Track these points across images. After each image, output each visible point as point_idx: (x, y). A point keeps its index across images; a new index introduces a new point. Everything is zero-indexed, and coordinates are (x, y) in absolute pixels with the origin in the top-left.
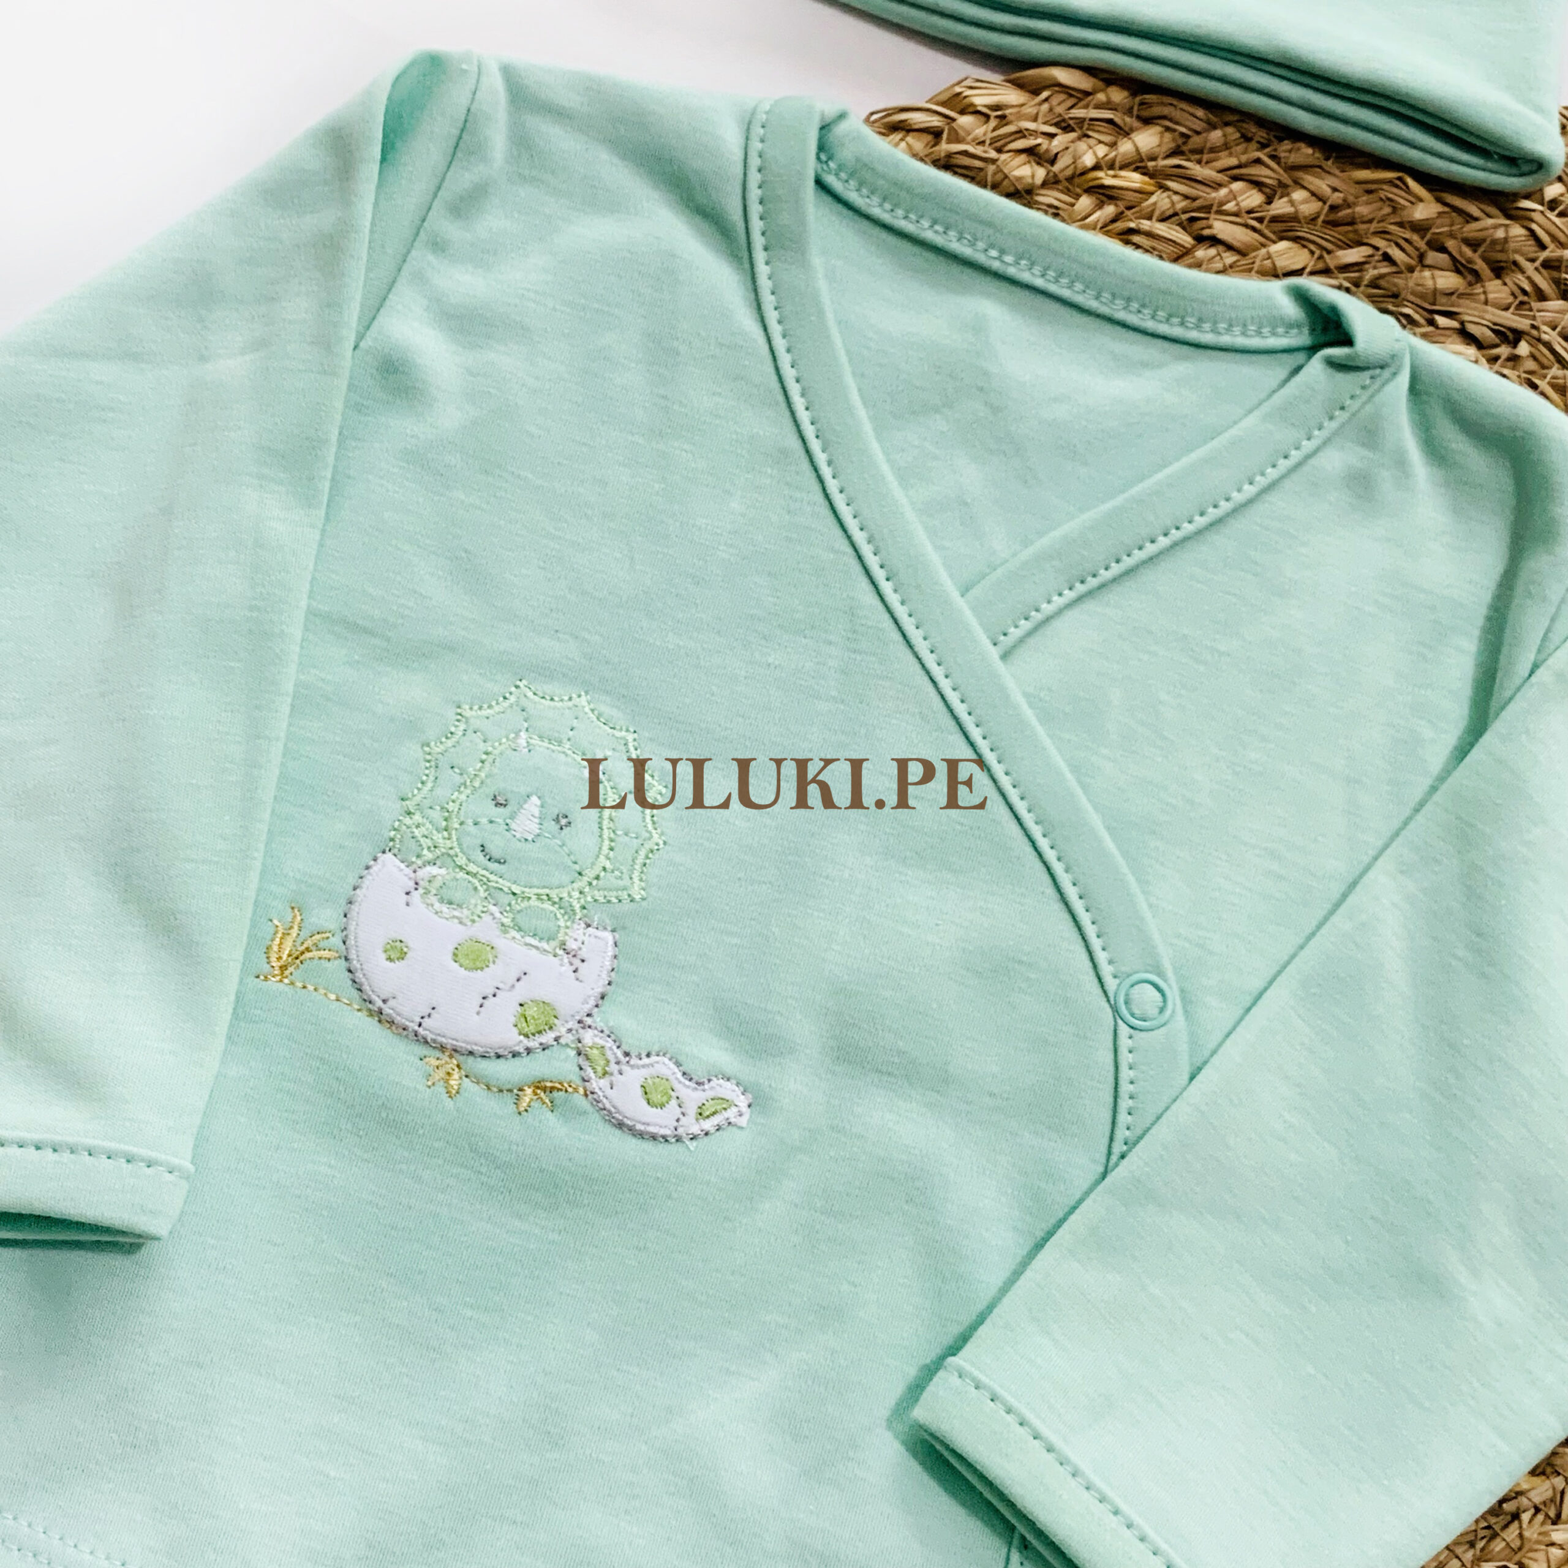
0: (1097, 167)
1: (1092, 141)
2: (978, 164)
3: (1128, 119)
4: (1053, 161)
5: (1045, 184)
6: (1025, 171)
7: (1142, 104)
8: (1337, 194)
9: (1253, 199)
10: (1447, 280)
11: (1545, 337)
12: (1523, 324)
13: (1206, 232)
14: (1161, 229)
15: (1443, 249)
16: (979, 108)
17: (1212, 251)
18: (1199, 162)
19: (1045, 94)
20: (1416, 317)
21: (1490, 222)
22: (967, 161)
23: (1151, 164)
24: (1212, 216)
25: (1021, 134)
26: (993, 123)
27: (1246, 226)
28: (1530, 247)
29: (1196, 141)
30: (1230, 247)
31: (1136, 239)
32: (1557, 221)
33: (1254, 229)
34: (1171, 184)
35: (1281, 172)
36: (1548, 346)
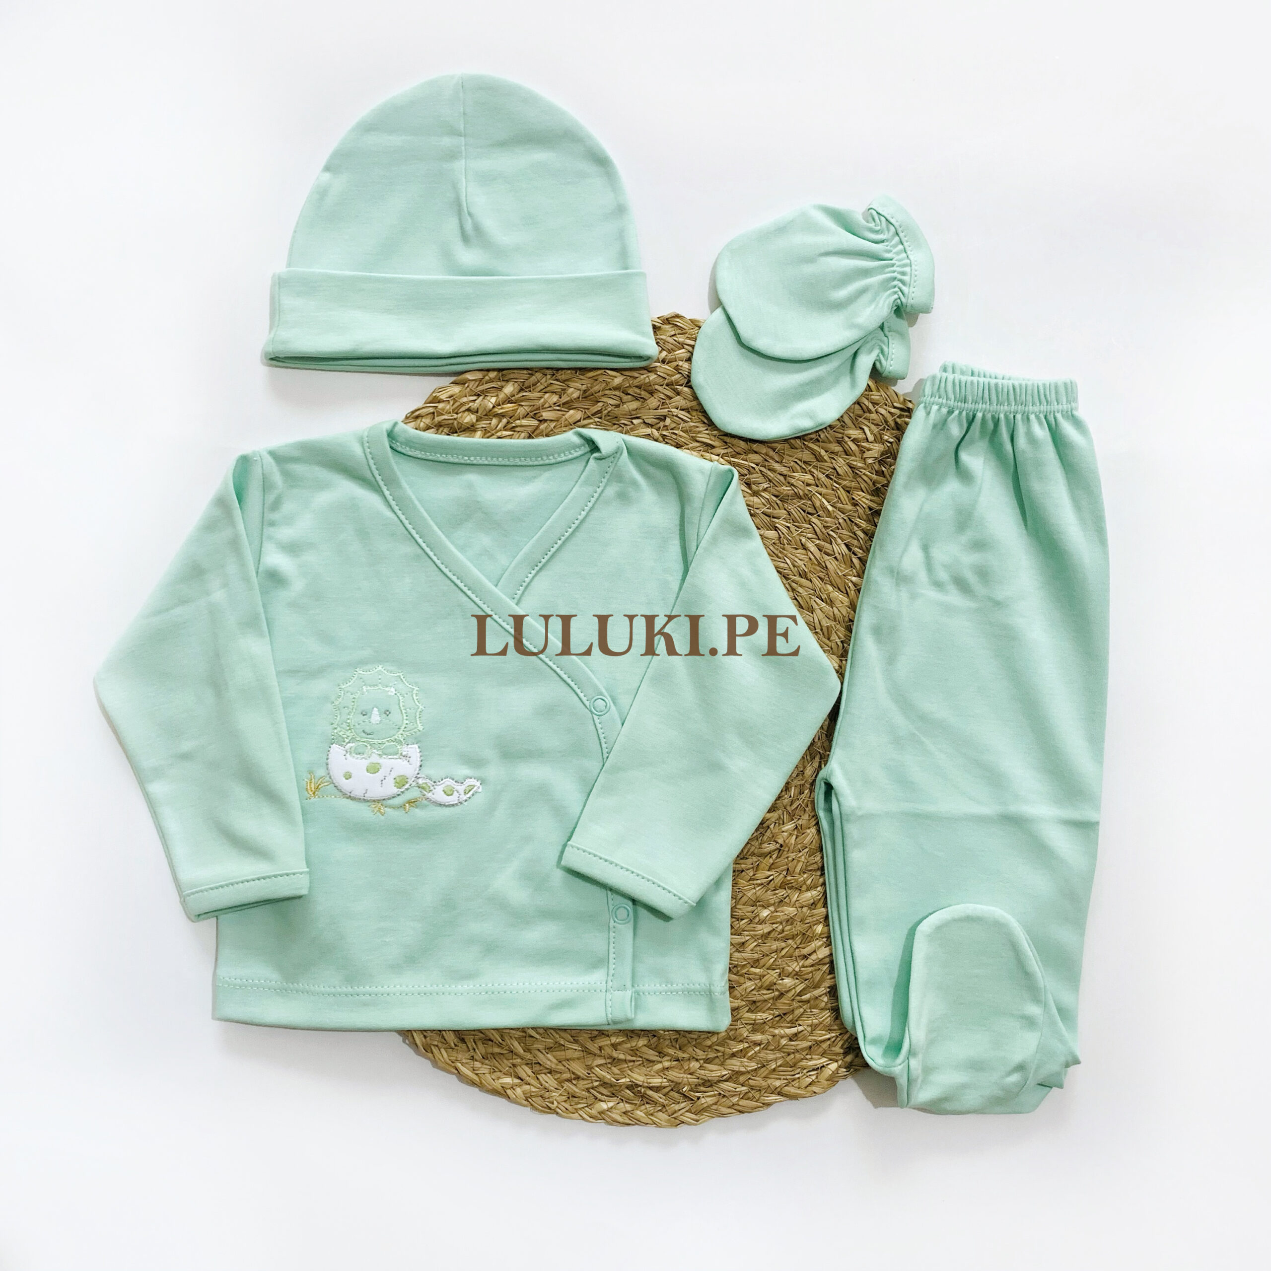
0: (494, 407)
1: (488, 398)
2: (452, 421)
3: (499, 383)
4: (477, 412)
5: (477, 421)
6: (469, 418)
7: (502, 375)
8: (584, 386)
9: (555, 398)
10: (634, 405)
11: (675, 414)
12: (664, 411)
13: (541, 419)
14: (524, 422)
15: (628, 394)
16: (445, 400)
17: (546, 424)
18: (530, 391)
19: (466, 385)
20: (626, 422)
21: (642, 377)
22: (447, 422)
23: (513, 398)
24: (541, 411)
25: (462, 404)
26: (451, 403)
27: (555, 410)
28: (660, 380)
29: (527, 384)
30: (552, 421)
31: (517, 429)
32: (666, 367)
33: (558, 410)
34: (523, 404)
35: (563, 385)
36: (677, 416)
